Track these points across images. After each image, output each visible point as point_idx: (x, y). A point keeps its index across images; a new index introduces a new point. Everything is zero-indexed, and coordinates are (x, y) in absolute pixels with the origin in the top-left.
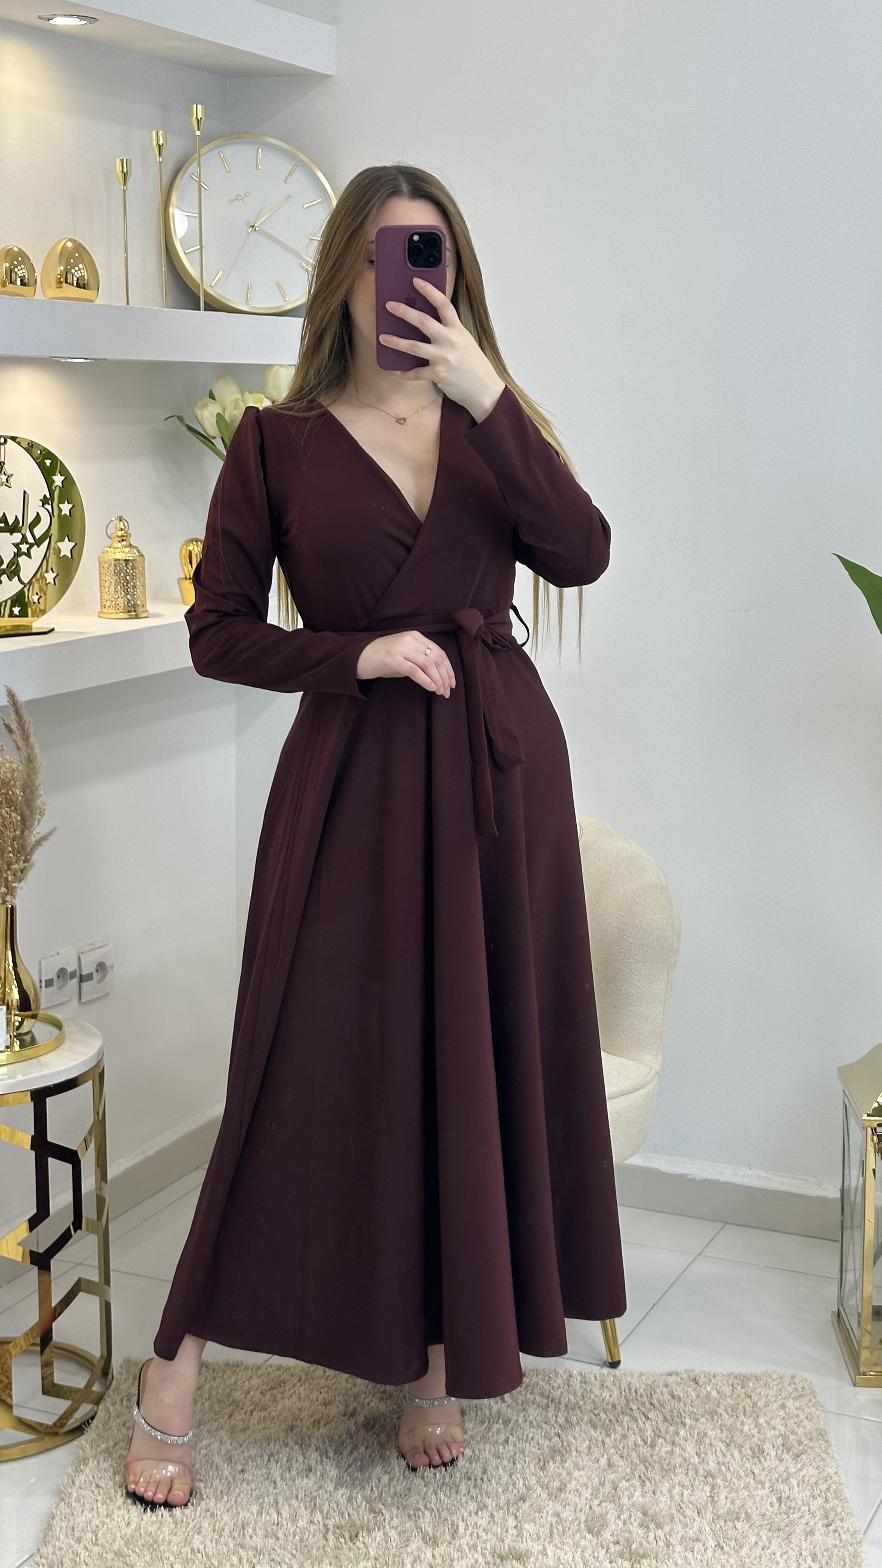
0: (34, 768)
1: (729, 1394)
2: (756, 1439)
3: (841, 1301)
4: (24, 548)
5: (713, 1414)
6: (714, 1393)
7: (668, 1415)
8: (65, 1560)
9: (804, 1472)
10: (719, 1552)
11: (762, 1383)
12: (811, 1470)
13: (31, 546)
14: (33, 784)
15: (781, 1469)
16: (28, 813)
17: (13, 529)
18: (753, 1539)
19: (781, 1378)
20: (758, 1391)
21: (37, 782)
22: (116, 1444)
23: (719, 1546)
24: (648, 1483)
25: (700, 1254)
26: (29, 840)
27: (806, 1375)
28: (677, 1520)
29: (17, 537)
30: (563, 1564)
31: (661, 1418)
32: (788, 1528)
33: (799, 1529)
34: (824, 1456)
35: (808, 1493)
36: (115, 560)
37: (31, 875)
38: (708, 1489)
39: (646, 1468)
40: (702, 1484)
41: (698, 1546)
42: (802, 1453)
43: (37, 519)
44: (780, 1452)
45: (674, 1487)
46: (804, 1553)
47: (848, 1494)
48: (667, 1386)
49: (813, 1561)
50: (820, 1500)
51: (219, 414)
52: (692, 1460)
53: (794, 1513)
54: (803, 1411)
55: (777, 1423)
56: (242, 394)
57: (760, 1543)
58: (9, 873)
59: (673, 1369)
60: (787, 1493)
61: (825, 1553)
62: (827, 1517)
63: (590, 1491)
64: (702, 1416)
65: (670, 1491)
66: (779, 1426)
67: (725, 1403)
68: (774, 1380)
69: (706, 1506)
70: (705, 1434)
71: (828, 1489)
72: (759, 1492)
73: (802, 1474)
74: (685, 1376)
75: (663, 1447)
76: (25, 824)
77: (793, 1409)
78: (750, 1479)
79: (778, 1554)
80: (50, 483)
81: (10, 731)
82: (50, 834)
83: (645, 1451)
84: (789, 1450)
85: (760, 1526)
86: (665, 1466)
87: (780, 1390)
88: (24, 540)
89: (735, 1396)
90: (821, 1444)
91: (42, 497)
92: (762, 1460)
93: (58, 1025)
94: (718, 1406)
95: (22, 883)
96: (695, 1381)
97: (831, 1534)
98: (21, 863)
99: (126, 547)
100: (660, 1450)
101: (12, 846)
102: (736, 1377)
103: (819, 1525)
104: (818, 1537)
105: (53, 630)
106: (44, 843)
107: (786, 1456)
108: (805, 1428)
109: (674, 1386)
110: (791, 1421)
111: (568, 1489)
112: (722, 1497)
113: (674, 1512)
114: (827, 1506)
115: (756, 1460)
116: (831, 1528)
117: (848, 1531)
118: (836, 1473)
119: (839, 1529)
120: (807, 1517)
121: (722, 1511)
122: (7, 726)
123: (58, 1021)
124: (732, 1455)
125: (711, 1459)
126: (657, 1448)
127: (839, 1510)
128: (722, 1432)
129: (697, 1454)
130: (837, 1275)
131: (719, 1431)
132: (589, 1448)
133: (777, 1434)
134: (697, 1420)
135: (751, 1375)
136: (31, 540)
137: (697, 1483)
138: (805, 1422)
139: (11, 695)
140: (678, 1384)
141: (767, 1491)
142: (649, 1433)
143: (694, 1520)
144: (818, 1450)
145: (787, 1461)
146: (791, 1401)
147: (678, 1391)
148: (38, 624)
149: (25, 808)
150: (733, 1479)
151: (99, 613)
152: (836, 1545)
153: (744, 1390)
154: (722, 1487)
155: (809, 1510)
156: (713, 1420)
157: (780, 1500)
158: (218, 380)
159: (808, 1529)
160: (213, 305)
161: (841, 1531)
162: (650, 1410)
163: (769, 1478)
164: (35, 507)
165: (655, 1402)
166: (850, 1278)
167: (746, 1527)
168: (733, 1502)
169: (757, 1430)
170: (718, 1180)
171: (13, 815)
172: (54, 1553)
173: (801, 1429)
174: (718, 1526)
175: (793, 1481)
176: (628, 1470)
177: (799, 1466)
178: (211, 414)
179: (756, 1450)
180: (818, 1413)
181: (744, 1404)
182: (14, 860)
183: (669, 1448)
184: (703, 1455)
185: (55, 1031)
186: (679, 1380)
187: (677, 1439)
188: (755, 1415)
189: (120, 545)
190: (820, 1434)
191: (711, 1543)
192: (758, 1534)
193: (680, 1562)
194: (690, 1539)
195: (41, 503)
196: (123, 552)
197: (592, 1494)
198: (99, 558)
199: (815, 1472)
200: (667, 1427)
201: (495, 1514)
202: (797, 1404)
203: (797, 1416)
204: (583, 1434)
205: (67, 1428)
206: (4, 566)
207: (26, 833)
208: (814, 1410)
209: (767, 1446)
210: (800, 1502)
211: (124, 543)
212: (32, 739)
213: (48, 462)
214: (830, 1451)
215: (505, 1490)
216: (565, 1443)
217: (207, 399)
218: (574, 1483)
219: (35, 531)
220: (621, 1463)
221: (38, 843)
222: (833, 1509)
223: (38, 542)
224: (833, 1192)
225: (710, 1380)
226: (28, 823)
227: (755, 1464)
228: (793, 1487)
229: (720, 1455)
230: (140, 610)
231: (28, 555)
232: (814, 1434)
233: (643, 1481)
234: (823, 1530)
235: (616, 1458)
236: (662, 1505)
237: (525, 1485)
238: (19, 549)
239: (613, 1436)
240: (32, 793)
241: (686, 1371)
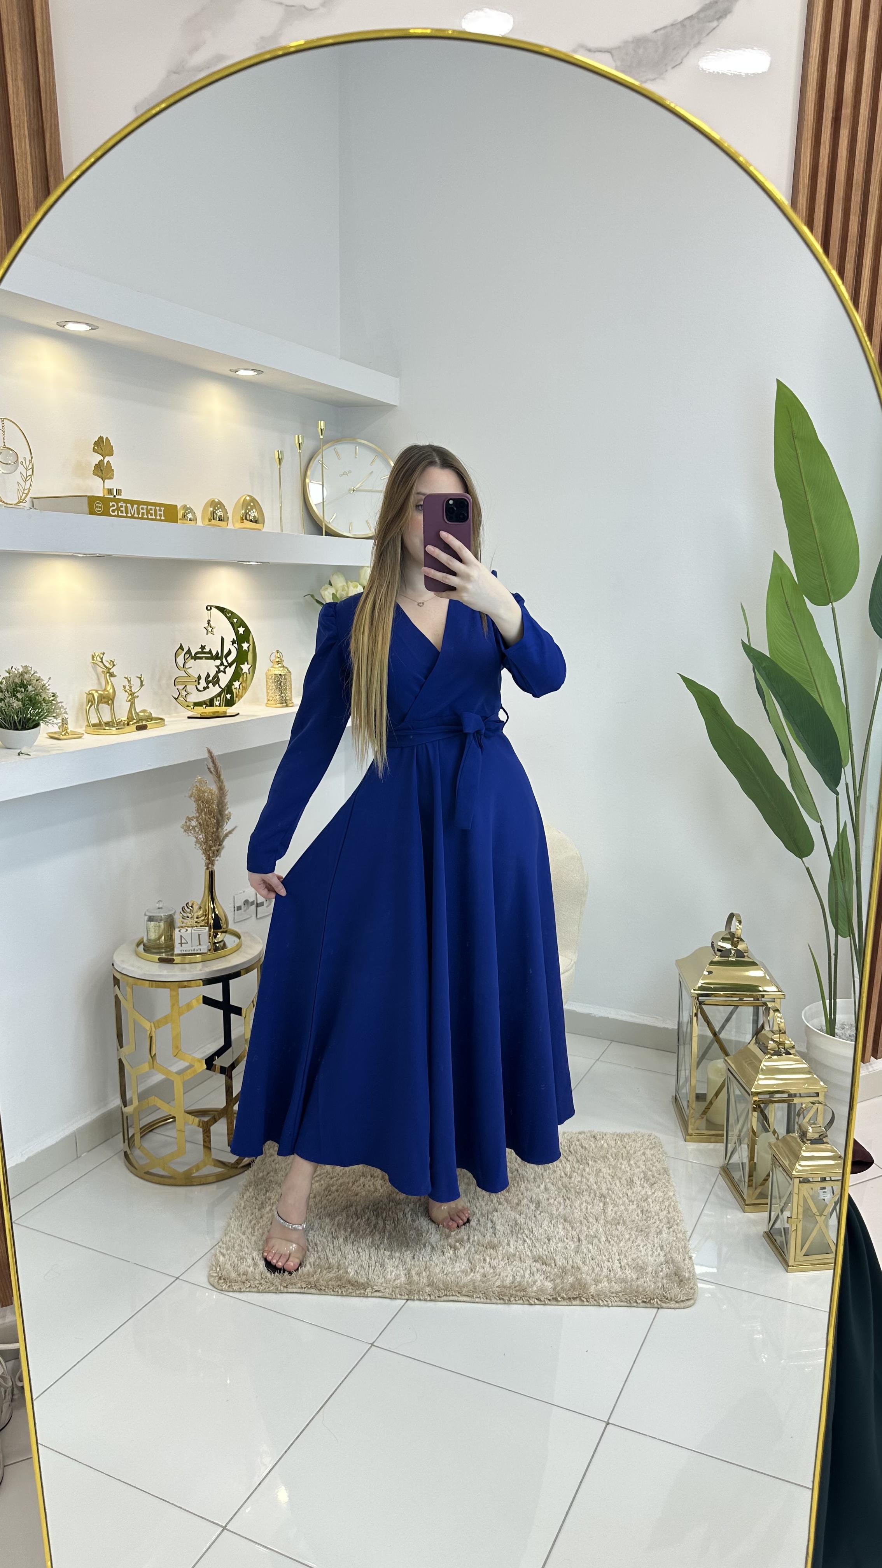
0: (223, 793)
1: (613, 1146)
2: (629, 1174)
3: (677, 1091)
4: (222, 668)
5: (604, 1158)
6: (605, 1145)
7: (579, 1158)
8: (236, 1245)
9: (656, 1194)
10: (607, 1244)
11: (632, 1139)
12: (660, 1194)
13: (226, 667)
14: (223, 802)
15: (643, 1192)
16: (220, 818)
17: (217, 657)
18: (627, 1236)
19: (643, 1136)
20: (630, 1144)
21: (226, 801)
22: (268, 1173)
23: (607, 1240)
24: (567, 1200)
25: (598, 1060)
26: (221, 834)
27: (658, 1135)
28: (584, 1224)
29: (218, 662)
30: (518, 1251)
31: (575, 1160)
32: (647, 1230)
33: (653, 1230)
34: (667, 1184)
35: (658, 1208)
36: (275, 675)
37: (223, 853)
38: (601, 1205)
39: (567, 1191)
40: (598, 1201)
41: (595, 1241)
42: (655, 1183)
43: (229, 652)
44: (642, 1182)
45: (582, 1204)
46: (656, 1245)
47: (680, 1207)
48: (578, 1140)
49: (661, 1250)
50: (665, 1212)
51: (333, 594)
52: (593, 1187)
53: (650, 1220)
54: (655, 1156)
55: (641, 1163)
56: (347, 583)
57: (631, 1239)
58: (210, 852)
59: (581, 1130)
60: (647, 1208)
61: (668, 1246)
62: (669, 1222)
63: (534, 1205)
64: (599, 1160)
65: (580, 1206)
66: (642, 1166)
67: (611, 1151)
68: (638, 1138)
69: (601, 1215)
70: (600, 1170)
71: (669, 1205)
72: (631, 1207)
73: (655, 1196)
74: (589, 1135)
75: (576, 1178)
76: (219, 824)
77: (650, 1156)
78: (625, 1199)
79: (641, 1246)
80: (237, 632)
81: (211, 772)
82: (233, 830)
83: (566, 1180)
84: (648, 1180)
85: (631, 1228)
86: (577, 1190)
87: (642, 1144)
88: (222, 664)
89: (617, 1147)
90: (665, 1178)
91: (232, 640)
92: (632, 1187)
93: (239, 937)
94: (607, 1153)
95: (218, 858)
96: (594, 1137)
97: (671, 1233)
98: (217, 846)
99: (281, 667)
100: (574, 1180)
101: (212, 836)
102: (617, 1135)
103: (665, 1228)
104: (664, 1235)
105: (239, 714)
106: (230, 835)
107: (646, 1185)
108: (656, 1167)
109: (583, 1140)
110: (648, 1163)
111: (522, 1204)
112: (610, 1210)
113: (582, 1219)
114: (669, 1216)
115: (629, 1187)
116: (671, 1229)
117: (681, 1231)
118: (674, 1195)
119: (676, 1230)
120: (658, 1222)
121: (609, 1219)
122: (209, 769)
123: (238, 933)
124: (615, 1184)
125: (604, 1187)
126: (573, 1179)
127: (676, 1218)
128: (610, 1169)
129: (595, 1183)
130: (675, 1073)
131: (608, 1169)
132: (535, 1179)
133: (641, 1171)
134: (595, 1161)
135: (626, 1134)
136: (226, 664)
137: (595, 1201)
138: (657, 1164)
139: (210, 752)
140: (585, 1139)
141: (635, 1207)
142: (568, 1169)
143: (594, 1224)
144: (663, 1181)
145: (646, 1187)
146: (649, 1150)
147: (585, 1144)
148: (230, 710)
149: (219, 816)
150: (616, 1199)
151: (267, 703)
152: (674, 1241)
153: (622, 1143)
154: (610, 1204)
155: (659, 1218)
156: (604, 1162)
157: (642, 1212)
158: (333, 575)
159: (658, 1230)
160: (330, 533)
161: (677, 1232)
162: (569, 1156)
163: (636, 1198)
164: (228, 646)
165: (572, 1150)
166: (682, 1074)
167: (623, 1228)
168: (616, 1213)
169: (629, 1168)
170: (608, 1018)
171: (212, 819)
172: (230, 1241)
173: (654, 1168)
174: (607, 1228)
175: (650, 1200)
176: (556, 1193)
177: (653, 1191)
178: (329, 592)
179: (629, 1180)
180: (664, 1158)
181: (622, 1152)
182: (213, 845)
183: (579, 1179)
184: (599, 1184)
185: (237, 940)
186: (585, 1137)
187: (584, 1173)
188: (628, 1159)
189: (277, 666)
190: (665, 1171)
191: (604, 1239)
192: (630, 1233)
193: (585, 1250)
194: (591, 1236)
195: (231, 643)
196: (279, 670)
197: (535, 1207)
198: (266, 673)
199: (662, 1194)
200: (579, 1166)
201: (481, 1219)
202: (652, 1152)
203: (652, 1160)
204: (531, 1170)
205: (241, 1165)
206: (210, 679)
207: (220, 829)
208: (661, 1156)
209: (635, 1178)
210: (653, 1214)
211: (280, 665)
212: (222, 777)
213: (235, 620)
214: (670, 1181)
215: (486, 1204)
216: (521, 1176)
217: (327, 586)
218: (526, 1200)
219: (228, 658)
220: (553, 1188)
221: (227, 835)
222: (672, 1217)
223: (230, 665)
224: (672, 1025)
225: (603, 1137)
226: (221, 824)
227: (628, 1189)
228: (650, 1204)
229: (608, 1184)
230: (289, 702)
231: (224, 672)
232: (662, 1171)
233: (565, 1200)
234: (666, 1230)
235: (549, 1185)
236: (576, 1215)
237: (497, 1201)
238: (219, 669)
239: (548, 1171)
240: (223, 807)
241: (589, 1131)
